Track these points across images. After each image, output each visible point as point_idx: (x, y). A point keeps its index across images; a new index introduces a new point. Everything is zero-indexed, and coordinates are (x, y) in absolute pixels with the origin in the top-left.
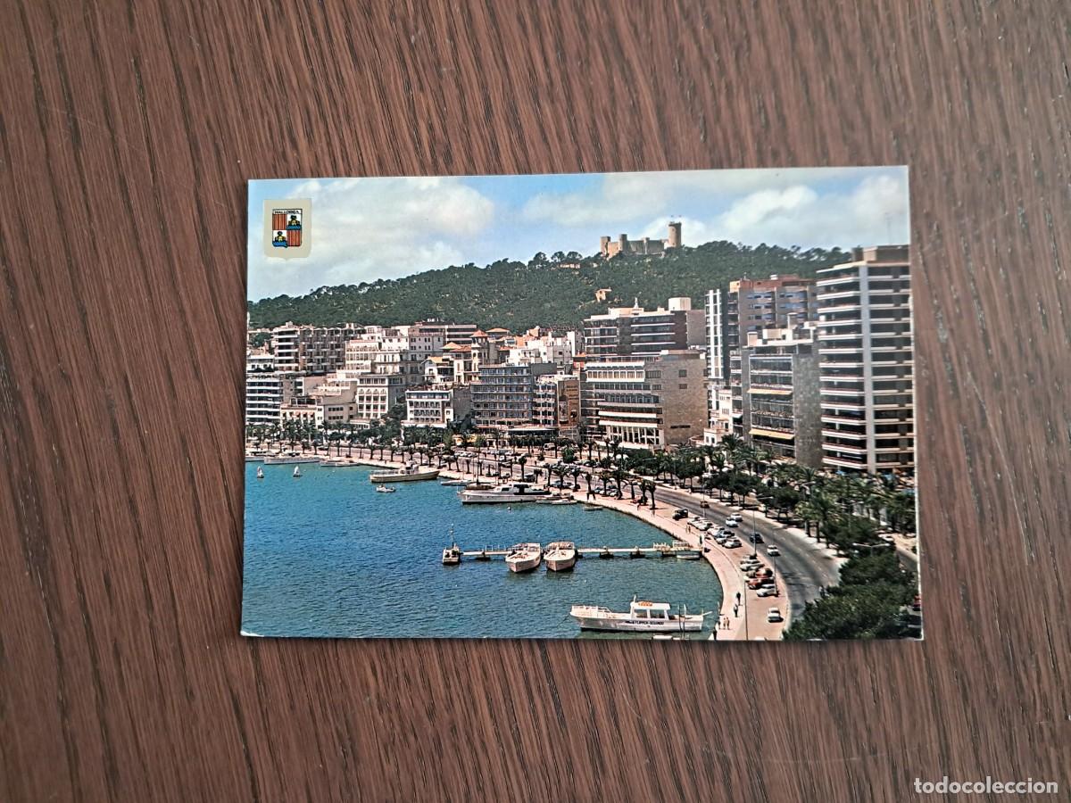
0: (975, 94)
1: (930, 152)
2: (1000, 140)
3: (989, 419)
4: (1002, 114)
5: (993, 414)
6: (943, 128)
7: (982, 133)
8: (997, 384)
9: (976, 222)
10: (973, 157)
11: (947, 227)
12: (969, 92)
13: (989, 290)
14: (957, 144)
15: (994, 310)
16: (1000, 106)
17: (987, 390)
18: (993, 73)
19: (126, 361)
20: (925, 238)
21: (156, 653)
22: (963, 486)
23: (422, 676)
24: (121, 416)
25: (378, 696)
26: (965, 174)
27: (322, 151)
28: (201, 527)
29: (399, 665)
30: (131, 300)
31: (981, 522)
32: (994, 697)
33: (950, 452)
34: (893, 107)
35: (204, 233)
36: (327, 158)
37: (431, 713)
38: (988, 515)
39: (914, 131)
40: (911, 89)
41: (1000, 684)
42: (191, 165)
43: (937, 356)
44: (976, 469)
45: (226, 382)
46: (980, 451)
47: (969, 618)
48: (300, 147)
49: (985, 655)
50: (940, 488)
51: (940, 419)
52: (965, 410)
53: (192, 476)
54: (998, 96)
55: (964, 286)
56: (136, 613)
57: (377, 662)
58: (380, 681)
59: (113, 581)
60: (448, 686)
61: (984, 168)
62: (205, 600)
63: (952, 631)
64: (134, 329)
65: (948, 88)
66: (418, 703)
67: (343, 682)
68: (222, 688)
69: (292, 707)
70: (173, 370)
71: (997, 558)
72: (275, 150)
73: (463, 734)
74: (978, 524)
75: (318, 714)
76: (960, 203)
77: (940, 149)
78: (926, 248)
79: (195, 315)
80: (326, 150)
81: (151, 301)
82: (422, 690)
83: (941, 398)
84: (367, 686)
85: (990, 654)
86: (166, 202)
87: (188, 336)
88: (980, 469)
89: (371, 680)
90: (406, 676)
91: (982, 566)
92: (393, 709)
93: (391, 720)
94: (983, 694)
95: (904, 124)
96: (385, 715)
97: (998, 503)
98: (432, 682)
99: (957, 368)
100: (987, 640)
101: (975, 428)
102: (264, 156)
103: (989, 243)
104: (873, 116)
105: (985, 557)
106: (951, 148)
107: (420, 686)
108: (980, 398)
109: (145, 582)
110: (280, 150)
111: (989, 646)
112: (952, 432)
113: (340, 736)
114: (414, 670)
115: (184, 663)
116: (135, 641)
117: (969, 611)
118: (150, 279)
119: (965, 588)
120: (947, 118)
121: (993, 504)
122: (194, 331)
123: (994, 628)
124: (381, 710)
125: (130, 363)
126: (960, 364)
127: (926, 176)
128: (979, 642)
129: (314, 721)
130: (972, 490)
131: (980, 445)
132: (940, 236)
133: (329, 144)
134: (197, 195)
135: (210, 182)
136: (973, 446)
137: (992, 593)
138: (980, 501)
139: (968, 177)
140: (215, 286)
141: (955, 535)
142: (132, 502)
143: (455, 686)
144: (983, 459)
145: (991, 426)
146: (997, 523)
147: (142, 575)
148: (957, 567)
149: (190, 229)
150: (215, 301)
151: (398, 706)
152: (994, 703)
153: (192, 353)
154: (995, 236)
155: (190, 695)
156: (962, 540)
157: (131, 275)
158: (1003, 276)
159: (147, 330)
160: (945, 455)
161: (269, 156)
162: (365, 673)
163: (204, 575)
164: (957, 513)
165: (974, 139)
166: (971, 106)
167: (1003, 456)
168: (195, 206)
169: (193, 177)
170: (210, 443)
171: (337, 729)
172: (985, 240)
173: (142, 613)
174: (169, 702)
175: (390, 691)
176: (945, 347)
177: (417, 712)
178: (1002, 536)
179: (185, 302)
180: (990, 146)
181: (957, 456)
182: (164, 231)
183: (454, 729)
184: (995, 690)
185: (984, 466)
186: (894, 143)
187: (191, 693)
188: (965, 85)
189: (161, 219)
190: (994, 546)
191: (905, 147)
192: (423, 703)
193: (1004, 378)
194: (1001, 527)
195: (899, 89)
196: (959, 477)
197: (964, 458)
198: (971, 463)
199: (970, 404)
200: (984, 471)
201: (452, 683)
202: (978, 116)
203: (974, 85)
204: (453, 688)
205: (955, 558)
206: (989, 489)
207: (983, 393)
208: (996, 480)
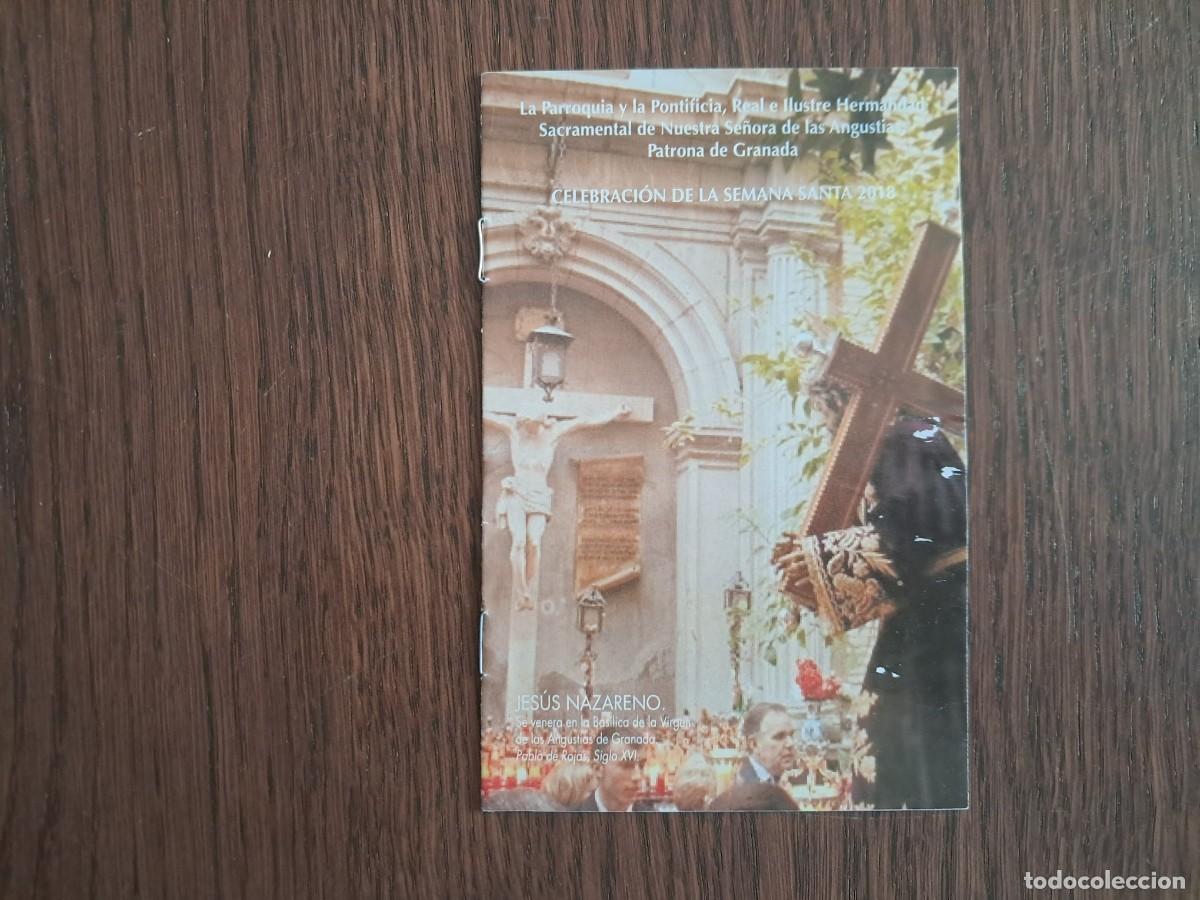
0: (1098, 135)
1: (1041, 192)
2: (1116, 189)
3: (1055, 484)
4: (1123, 164)
5: (1060, 479)
6: (1058, 168)
7: (1098, 182)
8: (1069, 447)
9: (1076, 273)
10: (1085, 204)
11: (1044, 273)
12: (1092, 134)
13: (1077, 347)
14: (1070, 186)
15: (1079, 368)
16: (1122, 155)
17: (1058, 453)
18: (1120, 117)
19: (144, 276)
20: (1020, 281)
21: (129, 594)
22: (1017, 549)
23: (411, 662)
24: (130, 334)
25: (361, 675)
26: (1073, 221)
27: (393, 83)
28: (197, 467)
29: (389, 646)
30: (160, 211)
31: (1028, 590)
32: (1012, 776)
33: (1009, 513)
34: (1009, 137)
35: (251, 152)
36: (397, 91)
37: (414, 702)
38: (1038, 585)
39: (1027, 166)
40: (1031, 122)
41: (1019, 762)
42: (248, 77)
43: (1012, 409)
44: (1033, 534)
45: (248, 313)
46: (1040, 518)
47: (999, 688)
48: (370, 77)
49: (1008, 730)
50: (992, 548)
51: (1004, 476)
52: (1031, 470)
53: (197, 411)
54: (1121, 144)
55: (1053, 337)
56: (113, 548)
57: (365, 638)
58: (366, 659)
59: (94, 510)
60: (437, 676)
61: (1094, 217)
62: (190, 544)
63: (980, 700)
64: (158, 242)
65: (1070, 126)
66: (402, 689)
67: (325, 655)
68: (194, 641)
69: (266, 675)
70: (195, 294)
71: (1039, 630)
72: (342, 75)
73: (445, 729)
74: (1025, 592)
75: (293, 685)
76: (1061, 251)
77: (1051, 190)
78: (1019, 293)
79: (227, 237)
80: (397, 85)
81: (182, 215)
82: (408, 676)
83: (1009, 454)
84: (351, 663)
85: (1014, 730)
86: (215, 110)
87: (217, 261)
88: (1037, 535)
89: (356, 658)
90: (395, 659)
91: (1022, 635)
92: (375, 692)
93: (370, 704)
94: (1000, 770)
95: (1018, 157)
96: (365, 698)
97: (1049, 572)
98: (421, 671)
99: (1030, 424)
100: (1013, 715)
101: (1039, 491)
102: (330, 79)
103: (1086, 297)
104: (987, 141)
105: (1027, 627)
106: (1062, 191)
107: (408, 670)
108: (1050, 460)
109: (128, 516)
110: (348, 75)
111: (1014, 721)
112: (1015, 490)
113: (312, 712)
114: (403, 654)
115: (156, 609)
116: (108, 578)
117: (1000, 681)
118: (184, 191)
119: (1000, 657)
120: (1064, 157)
121: (1044, 572)
122: (223, 254)
123: (1024, 705)
124: (361, 690)
125: (148, 279)
126: (1034, 421)
127: (1031, 216)
128: (1005, 716)
129: (287, 691)
130: (1024, 555)
131: (1041, 510)
132: (1036, 282)
133: (402, 77)
134: (249, 109)
135: (266, 99)
136: (1034, 509)
137: (1028, 666)
138: (1031, 568)
139: (1075, 223)
140: (254, 209)
141: (999, 600)
142: (127, 429)
143: (445, 676)
144: (1042, 525)
145: (1056, 491)
146: (1045, 593)
147: (126, 508)
148: (995, 633)
149: (237, 144)
150: (251, 227)
151: (380, 689)
152: (1011, 780)
153: (218, 276)
154: (1093, 290)
155: (158, 644)
156: (1005, 606)
157: (165, 183)
158: (1094, 336)
159: (172, 243)
160: (1003, 514)
161: (335, 81)
162: (351, 649)
163: (194, 519)
164: (1006, 577)
165: (1088, 185)
166: (1091, 151)
167: (1063, 526)
168: (245, 121)
169: (248, 89)
170: (222, 377)
171: (310, 705)
172: (1082, 294)
173: (120, 550)
174: (134, 647)
175: (374, 672)
176: (1022, 402)
177: (399, 699)
178: (1048, 608)
179: (219, 222)
180: (1104, 195)
181: (1015, 518)
182: (208, 142)
183: (436, 722)
184: (1014, 768)
185: (1042, 532)
186: (1004, 175)
187: (160, 642)
188: (1089, 126)
189: (207, 127)
190: (1039, 616)
191: (1015, 182)
192: (408, 689)
193: (1077, 443)
194: (1048, 599)
195: (1019, 119)
196: (1014, 539)
197: (1022, 520)
198: (1030, 526)
199: (1038, 467)
200: (1042, 538)
201: (442, 673)
202: (1097, 162)
203: (1098, 128)
204: (442, 678)
205: (995, 624)
206: (1043, 557)
207: (1053, 456)
208: (1051, 547)
